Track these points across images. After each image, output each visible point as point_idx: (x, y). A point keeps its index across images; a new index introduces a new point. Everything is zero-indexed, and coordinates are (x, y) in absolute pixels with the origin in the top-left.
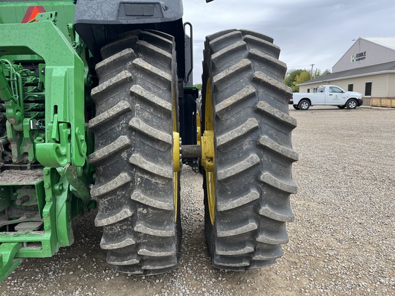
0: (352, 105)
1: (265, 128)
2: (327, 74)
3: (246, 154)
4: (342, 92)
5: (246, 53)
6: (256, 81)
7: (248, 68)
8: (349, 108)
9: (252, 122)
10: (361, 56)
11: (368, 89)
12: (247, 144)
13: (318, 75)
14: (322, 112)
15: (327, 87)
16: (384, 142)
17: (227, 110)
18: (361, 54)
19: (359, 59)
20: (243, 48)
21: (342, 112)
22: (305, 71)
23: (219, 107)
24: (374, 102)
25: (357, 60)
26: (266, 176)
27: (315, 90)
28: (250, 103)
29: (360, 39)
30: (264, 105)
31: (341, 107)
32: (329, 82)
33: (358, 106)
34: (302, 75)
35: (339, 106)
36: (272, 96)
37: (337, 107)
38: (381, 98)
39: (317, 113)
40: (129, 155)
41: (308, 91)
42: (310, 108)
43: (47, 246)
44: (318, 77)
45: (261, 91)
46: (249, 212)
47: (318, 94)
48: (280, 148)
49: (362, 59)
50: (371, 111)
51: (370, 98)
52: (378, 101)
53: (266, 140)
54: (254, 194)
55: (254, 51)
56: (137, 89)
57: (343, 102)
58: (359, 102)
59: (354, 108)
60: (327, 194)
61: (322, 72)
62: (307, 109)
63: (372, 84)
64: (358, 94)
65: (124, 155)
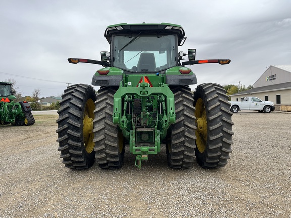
0: (268, 110)
1: (224, 115)
2: (250, 88)
3: (218, 122)
4: (260, 101)
5: (216, 92)
6: (220, 101)
7: (217, 97)
8: (266, 112)
9: (220, 113)
10: (272, 77)
11: (279, 99)
12: (218, 120)
13: (244, 89)
14: (247, 114)
15: (250, 98)
16: (283, 131)
17: (212, 109)
18: (273, 76)
19: (272, 80)
20: (215, 91)
21: (261, 115)
22: (234, 86)
23: (209, 109)
24: (283, 108)
25: (270, 80)
26: (225, 129)
27: (242, 100)
28: (219, 108)
29: (271, 66)
30: (223, 108)
31: (260, 111)
32: (252, 94)
33: (272, 110)
34: (232, 88)
35: (259, 111)
36: (225, 106)
37: (257, 111)
38: (287, 106)
39: (244, 115)
40: (184, 122)
41: (238, 100)
42: (239, 111)
43: (156, 151)
44: (244, 90)
45: (222, 104)
46: (219, 140)
47: (244, 103)
48: (229, 121)
49: (273, 79)
50: (280, 114)
51: (280, 106)
52: (286, 107)
53: (224, 118)
54: (221, 134)
55: (218, 92)
56: (185, 103)
57: (261, 108)
58: (272, 108)
59: (269, 112)
60: (248, 151)
61: (246, 87)
62: (237, 112)
63: (281, 97)
64: (271, 103)
65: (182, 122)
